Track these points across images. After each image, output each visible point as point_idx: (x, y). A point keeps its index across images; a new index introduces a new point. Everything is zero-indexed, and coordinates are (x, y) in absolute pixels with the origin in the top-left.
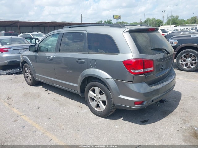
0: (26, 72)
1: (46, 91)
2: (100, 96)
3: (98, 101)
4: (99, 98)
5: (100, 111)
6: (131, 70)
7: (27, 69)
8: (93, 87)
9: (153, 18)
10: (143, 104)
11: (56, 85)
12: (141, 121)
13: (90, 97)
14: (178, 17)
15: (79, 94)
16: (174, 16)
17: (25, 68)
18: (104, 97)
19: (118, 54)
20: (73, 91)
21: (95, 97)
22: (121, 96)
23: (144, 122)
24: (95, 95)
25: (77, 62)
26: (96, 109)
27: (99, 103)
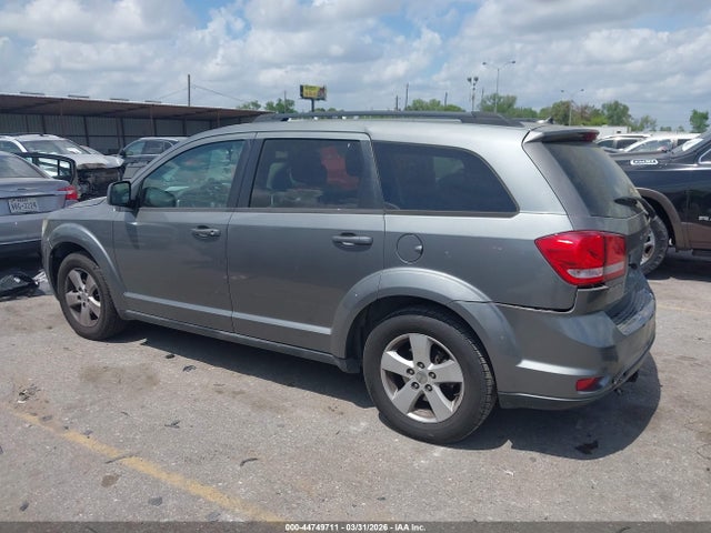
0: (73, 288)
1: (168, 357)
2: (431, 367)
3: (422, 387)
4: (431, 373)
5: (433, 420)
6: (570, 271)
7: (78, 275)
8: (404, 336)
9: (434, 101)
10: (599, 387)
11: (224, 334)
12: (577, 448)
13: (387, 372)
14: (514, 99)
15: (337, 363)
16: (500, 98)
17: (69, 270)
18: (451, 371)
19: (512, 216)
20: (305, 353)
21: (409, 370)
22: (526, 364)
23: (587, 450)
24: (410, 364)
25: (338, 243)
26: (411, 415)
27: (426, 393)
